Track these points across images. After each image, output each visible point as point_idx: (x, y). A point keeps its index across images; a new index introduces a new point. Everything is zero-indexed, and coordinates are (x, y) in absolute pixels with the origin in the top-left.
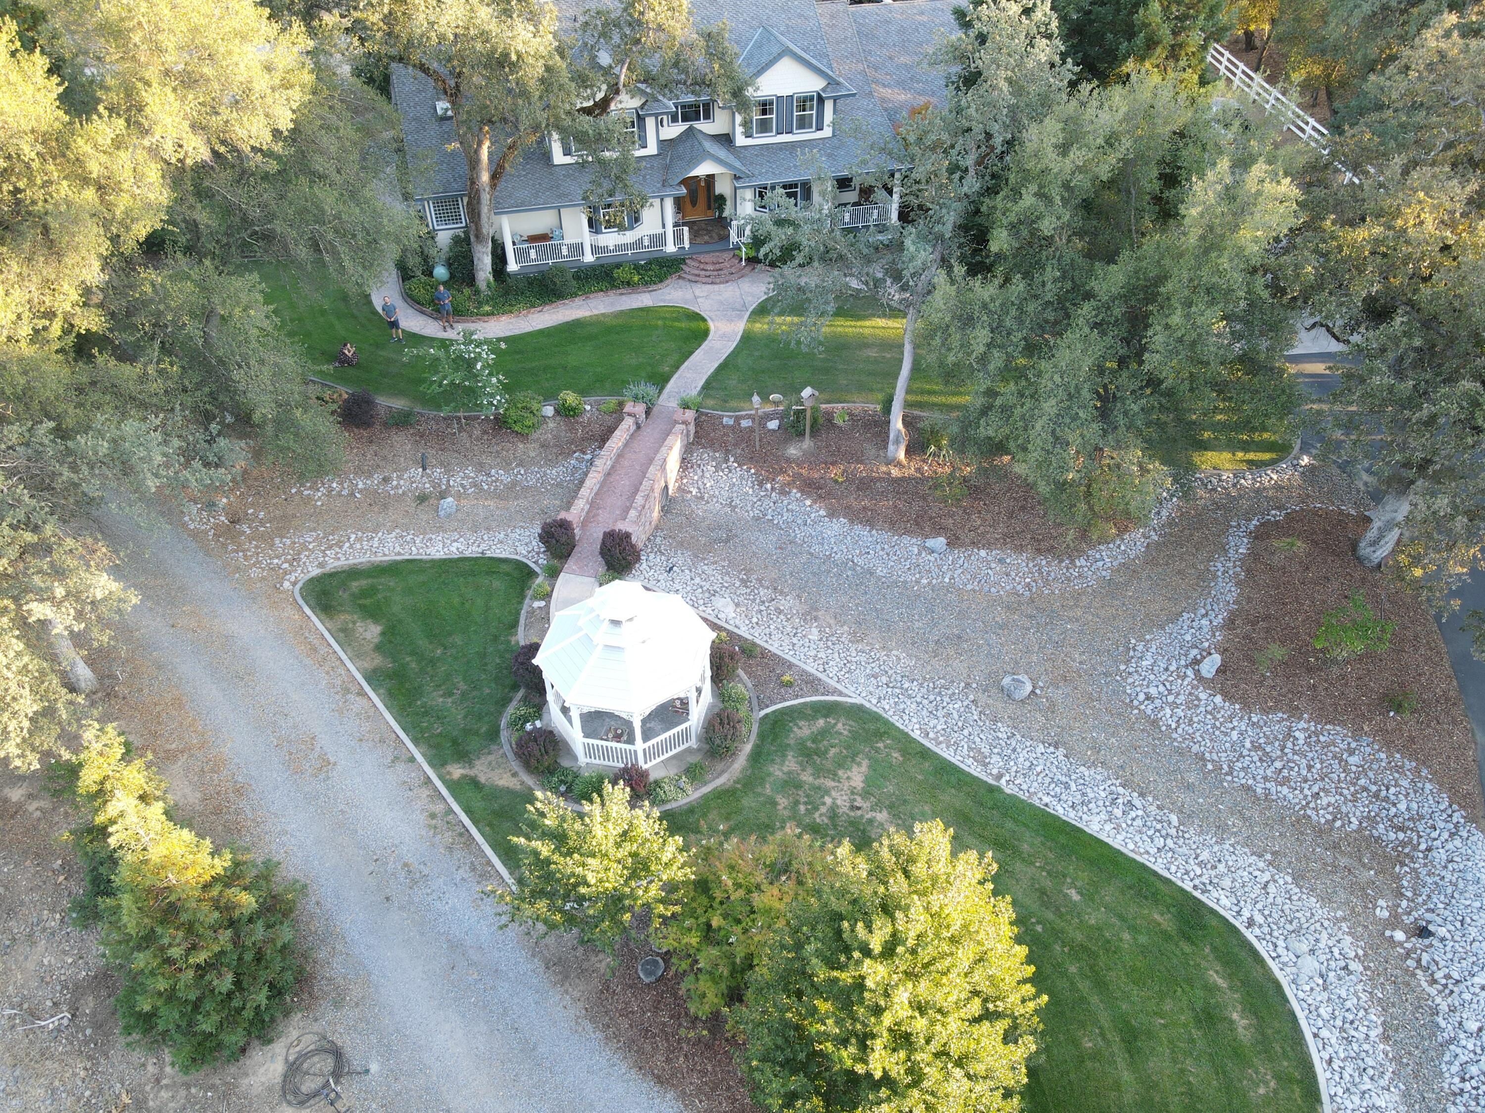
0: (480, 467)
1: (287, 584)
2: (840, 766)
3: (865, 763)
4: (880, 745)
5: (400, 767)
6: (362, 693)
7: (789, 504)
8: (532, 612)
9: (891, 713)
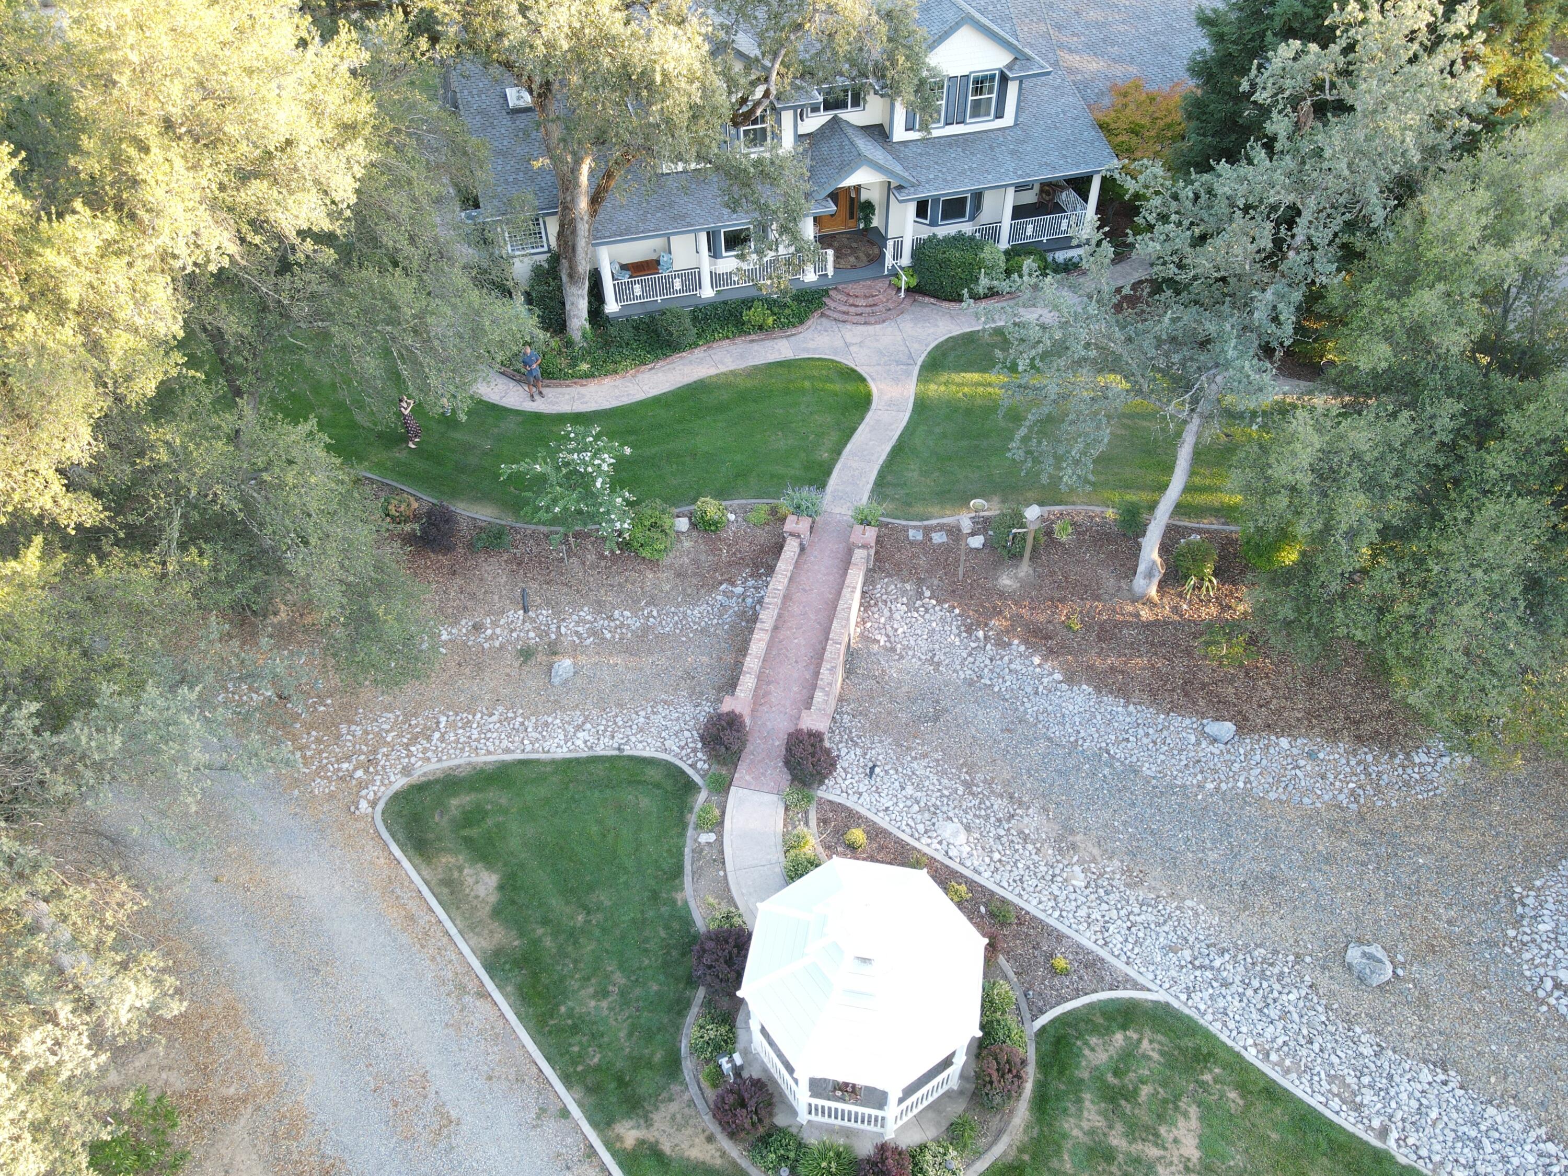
1: (363, 805)
2: (1161, 1118)
3: (1193, 1111)
4: (1207, 1077)
5: (551, 1126)
6: (484, 995)
7: (1011, 662)
8: (698, 851)
9: (1209, 1017)
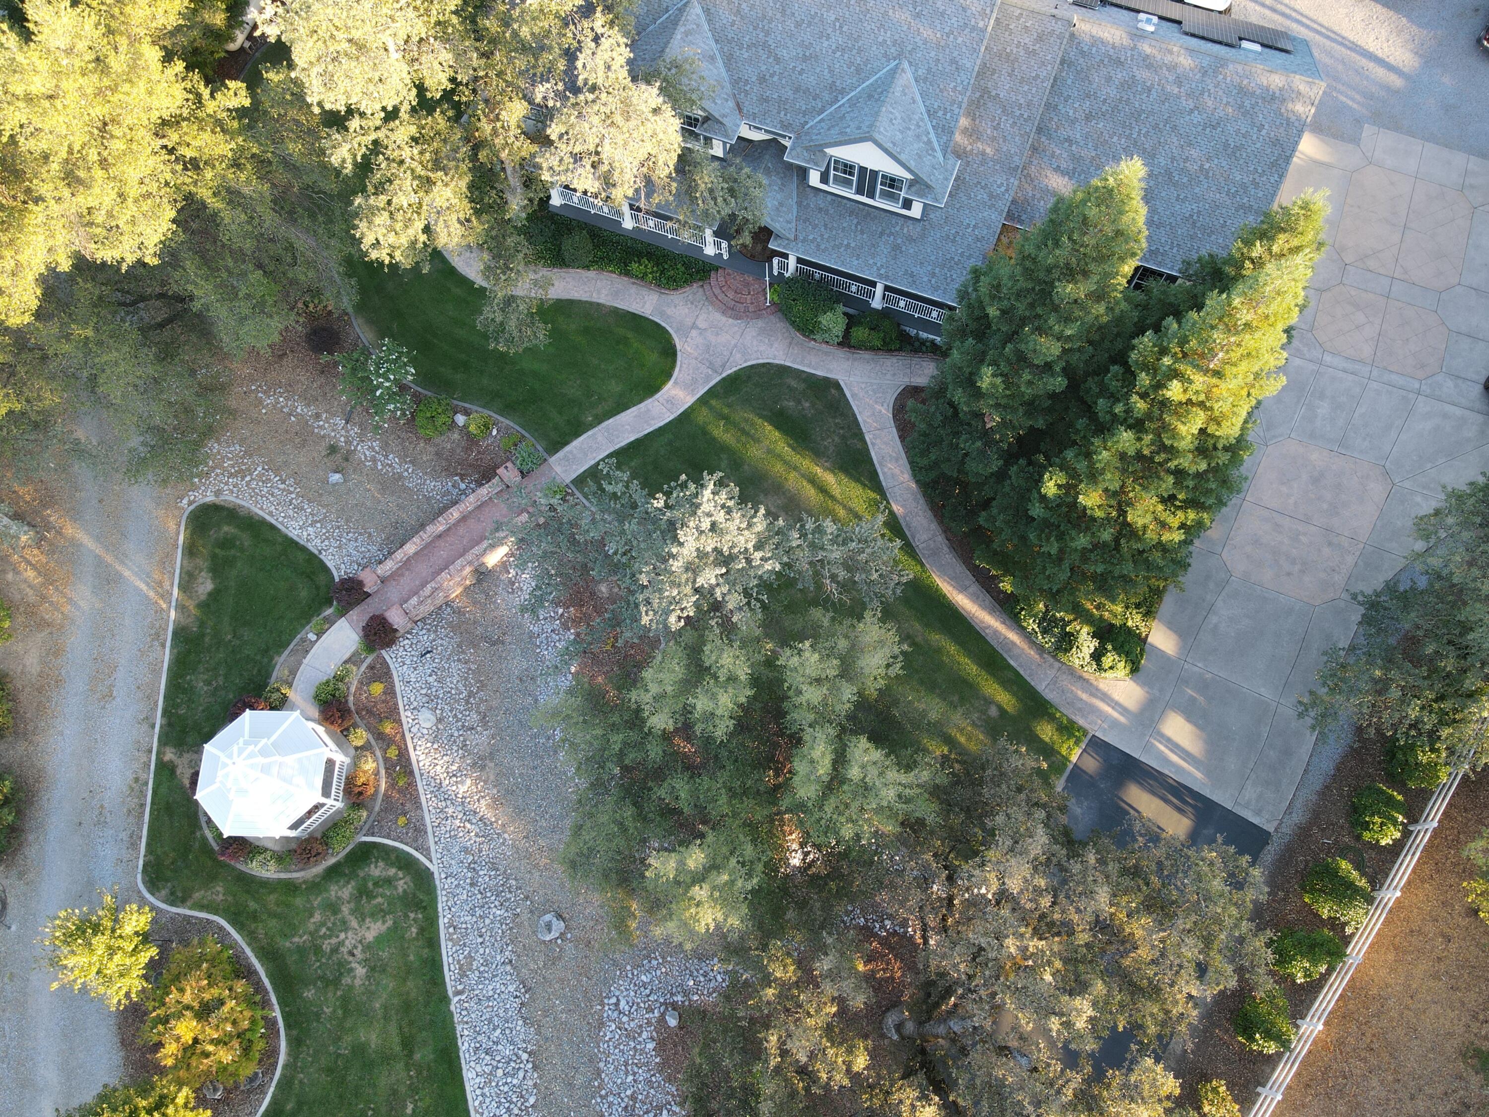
0: (385, 446)
1: (185, 501)
2: (372, 915)
3: (390, 923)
4: (412, 915)
6: (163, 646)
7: (560, 640)
8: (303, 640)
9: (444, 893)
